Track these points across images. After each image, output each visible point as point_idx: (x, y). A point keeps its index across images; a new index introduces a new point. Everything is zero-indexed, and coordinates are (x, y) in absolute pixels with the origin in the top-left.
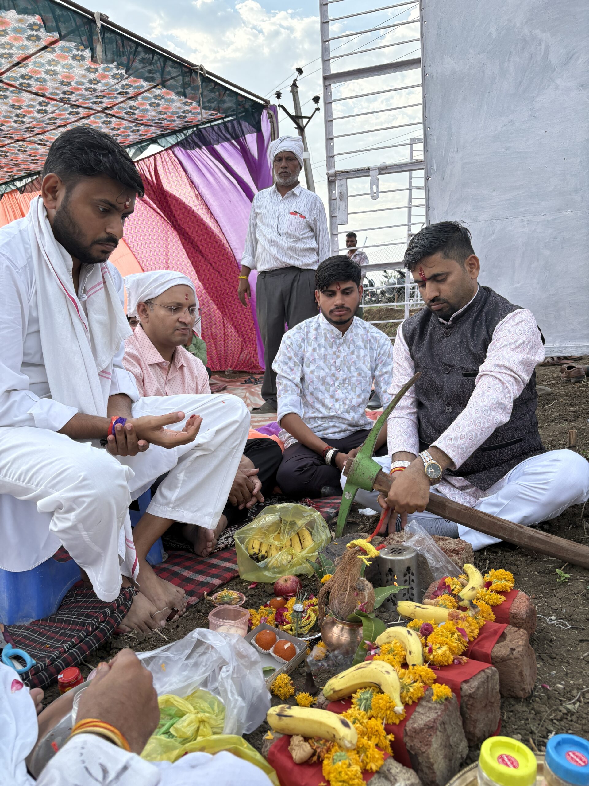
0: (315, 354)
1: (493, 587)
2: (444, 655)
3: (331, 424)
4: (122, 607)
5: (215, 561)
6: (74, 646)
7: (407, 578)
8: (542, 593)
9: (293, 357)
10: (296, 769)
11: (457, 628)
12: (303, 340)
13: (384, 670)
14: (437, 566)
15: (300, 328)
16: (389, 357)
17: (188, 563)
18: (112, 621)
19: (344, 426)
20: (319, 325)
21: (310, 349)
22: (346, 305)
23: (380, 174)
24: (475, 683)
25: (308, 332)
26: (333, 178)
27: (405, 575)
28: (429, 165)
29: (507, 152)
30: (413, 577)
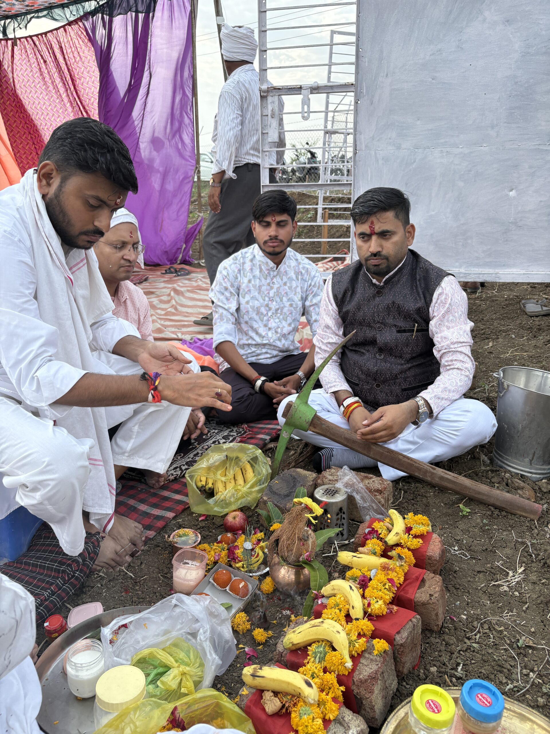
0: (251, 285)
1: (412, 532)
2: (380, 608)
3: (264, 351)
4: (92, 555)
5: (166, 493)
6: (53, 593)
7: (339, 516)
8: (448, 524)
9: (229, 287)
10: (270, 721)
11: (388, 579)
12: (239, 271)
13: (335, 631)
14: (365, 505)
15: (236, 259)
16: (318, 289)
17: (142, 496)
18: (85, 569)
19: (275, 353)
20: (254, 256)
21: (246, 280)
22: (280, 237)
23: (311, 93)
24: (405, 634)
25: (244, 263)
26: (265, 94)
27: (337, 515)
28: (359, 88)
29: (434, 81)
30: (344, 516)
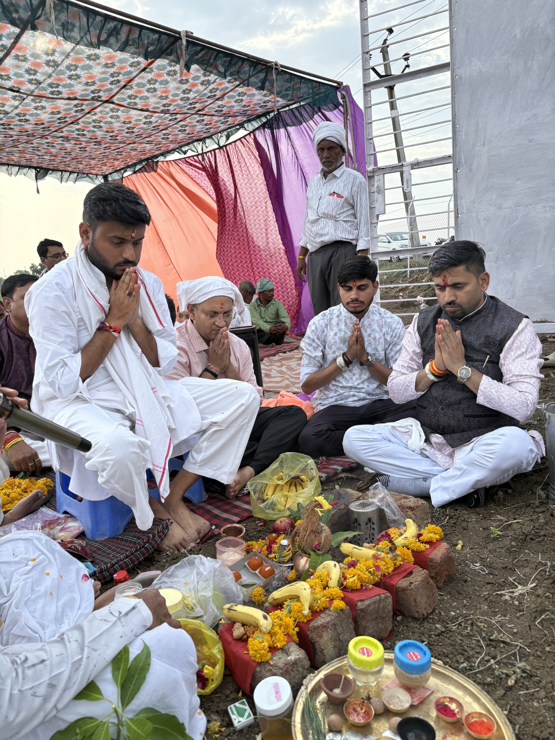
0: (337, 337)
1: (421, 538)
2: (353, 582)
4: (160, 534)
5: (238, 503)
6: (127, 557)
7: (369, 526)
8: (479, 544)
9: (316, 340)
10: (233, 642)
11: (374, 565)
12: (327, 325)
13: (303, 588)
15: (325, 315)
17: (219, 504)
18: (153, 543)
20: (341, 313)
21: (332, 333)
22: (360, 299)
23: (412, 169)
24: (367, 602)
25: (331, 319)
26: (371, 174)
27: (367, 524)
28: (457, 159)
29: (531, 144)
30: (373, 526)
